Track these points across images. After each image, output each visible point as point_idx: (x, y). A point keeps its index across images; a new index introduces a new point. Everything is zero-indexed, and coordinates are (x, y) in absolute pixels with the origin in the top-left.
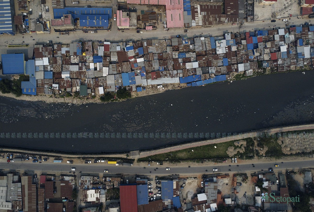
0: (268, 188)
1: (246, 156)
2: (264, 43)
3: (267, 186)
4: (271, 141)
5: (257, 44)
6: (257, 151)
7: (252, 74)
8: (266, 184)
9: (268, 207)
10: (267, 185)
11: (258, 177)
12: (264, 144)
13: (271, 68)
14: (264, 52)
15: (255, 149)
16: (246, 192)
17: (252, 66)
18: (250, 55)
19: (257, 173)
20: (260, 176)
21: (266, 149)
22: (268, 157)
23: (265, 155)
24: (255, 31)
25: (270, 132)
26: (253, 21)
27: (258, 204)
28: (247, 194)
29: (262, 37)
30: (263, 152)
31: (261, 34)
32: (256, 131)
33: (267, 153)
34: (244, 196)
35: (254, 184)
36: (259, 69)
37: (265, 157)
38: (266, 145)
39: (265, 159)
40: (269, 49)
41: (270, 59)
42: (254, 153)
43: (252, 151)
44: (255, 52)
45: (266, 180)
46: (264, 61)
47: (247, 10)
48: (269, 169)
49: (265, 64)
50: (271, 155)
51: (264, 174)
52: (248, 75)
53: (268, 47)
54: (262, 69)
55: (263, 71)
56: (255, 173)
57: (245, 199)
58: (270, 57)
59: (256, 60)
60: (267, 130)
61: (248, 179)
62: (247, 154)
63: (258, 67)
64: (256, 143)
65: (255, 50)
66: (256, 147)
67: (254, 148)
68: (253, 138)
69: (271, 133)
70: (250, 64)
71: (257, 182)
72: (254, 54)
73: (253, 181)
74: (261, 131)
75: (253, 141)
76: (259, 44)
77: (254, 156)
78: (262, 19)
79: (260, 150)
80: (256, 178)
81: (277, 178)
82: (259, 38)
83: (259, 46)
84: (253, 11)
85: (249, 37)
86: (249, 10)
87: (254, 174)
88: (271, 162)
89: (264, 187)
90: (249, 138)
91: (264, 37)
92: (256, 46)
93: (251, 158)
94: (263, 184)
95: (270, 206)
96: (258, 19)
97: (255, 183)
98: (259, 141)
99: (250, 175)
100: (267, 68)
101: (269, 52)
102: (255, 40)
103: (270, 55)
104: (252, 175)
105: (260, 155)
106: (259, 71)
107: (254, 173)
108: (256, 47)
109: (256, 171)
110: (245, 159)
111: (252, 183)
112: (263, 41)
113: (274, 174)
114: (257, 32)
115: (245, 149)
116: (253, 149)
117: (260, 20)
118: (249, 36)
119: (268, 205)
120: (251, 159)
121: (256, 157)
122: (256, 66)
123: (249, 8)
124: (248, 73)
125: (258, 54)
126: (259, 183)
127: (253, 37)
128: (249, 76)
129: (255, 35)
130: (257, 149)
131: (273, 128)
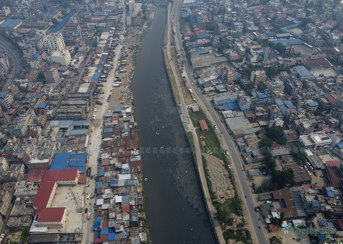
0: (279, 212)
1: (248, 240)
2: (109, 221)
3: (278, 213)
4: (223, 210)
5: (110, 228)
6: (238, 226)
7: (145, 234)
8: (275, 215)
9: (302, 212)
10: (276, 213)
11: (269, 223)
12: (228, 218)
13: (139, 212)
14: (119, 221)
15: (237, 228)
16: (294, 239)
17: (136, 233)
18: (121, 237)
19: (265, 226)
20: (268, 221)
21: (233, 215)
22: (242, 213)
23: (240, 216)
24: (94, 231)
25: (213, 212)
26: (82, 233)
27: (302, 223)
28: (296, 238)
29: (103, 224)
30: (238, 219)
31: (99, 224)
32: (214, 228)
33: (238, 214)
34: (299, 241)
35: (280, 229)
36: (140, 225)
37: (243, 216)
38: (229, 216)
39: (246, 216)
40: (117, 214)
41: (128, 214)
42: (241, 229)
43: (239, 232)
44: (118, 231)
45: (271, 214)
46: (130, 220)
47: (67, 242)
48: (257, 211)
49: (134, 219)
50: (240, 210)
51: (264, 217)
52: (146, 239)
53: (114, 216)
54: (140, 222)
55: (142, 220)
56: (265, 227)
57: (302, 239)
58: (126, 213)
59: (128, 229)
60: (211, 215)
61: (275, 236)
62: (244, 239)
63: (137, 226)
64: (228, 227)
65: (116, 230)
66: (233, 227)
67: (235, 229)
68: (223, 231)
69: (214, 210)
70: (133, 236)
71: (276, 224)
72: (121, 232)
73: (276, 231)
74: (214, 222)
75: (227, 231)
76: (110, 226)
77: (245, 230)
78: (81, 224)
79: (236, 222)
80: (271, 226)
81: (264, 203)
82: (102, 226)
83: (113, 226)
84: (69, 234)
85: (100, 238)
86: (68, 239)
87: (268, 229)
88: (248, 209)
89: (280, 217)
90: (224, 235)
91: (102, 221)
92: (111, 230)
93: (248, 233)
94: (276, 218)
95: (300, 209)
96: (81, 228)
97: (278, 227)
98: (225, 223)
99: (270, 234)
100: (139, 216)
101: (120, 214)
102: (104, 231)
103: (124, 213)
104: (270, 231)
105: (242, 222)
106: (141, 225)
107: (266, 229)
108: (113, 229)
109: (263, 226)
110: (251, 241)
111: (279, 231)
112: (108, 221)
113: (261, 205)
114: (96, 229)
115: (239, 241)
116: (237, 231)
117: (81, 225)
118: (98, 238)
119: (300, 212)
120: (250, 233)
121: (246, 227)
122: (136, 229)
123: (65, 239)
124: (143, 239)
125: (122, 227)
126: (277, 223)
127: (101, 234)
128: (148, 237)
129: (99, 231)
130: (235, 226)
131: (208, 208)
